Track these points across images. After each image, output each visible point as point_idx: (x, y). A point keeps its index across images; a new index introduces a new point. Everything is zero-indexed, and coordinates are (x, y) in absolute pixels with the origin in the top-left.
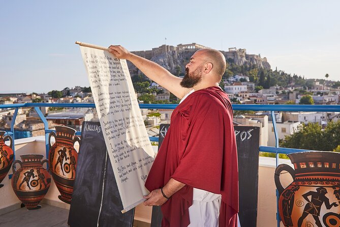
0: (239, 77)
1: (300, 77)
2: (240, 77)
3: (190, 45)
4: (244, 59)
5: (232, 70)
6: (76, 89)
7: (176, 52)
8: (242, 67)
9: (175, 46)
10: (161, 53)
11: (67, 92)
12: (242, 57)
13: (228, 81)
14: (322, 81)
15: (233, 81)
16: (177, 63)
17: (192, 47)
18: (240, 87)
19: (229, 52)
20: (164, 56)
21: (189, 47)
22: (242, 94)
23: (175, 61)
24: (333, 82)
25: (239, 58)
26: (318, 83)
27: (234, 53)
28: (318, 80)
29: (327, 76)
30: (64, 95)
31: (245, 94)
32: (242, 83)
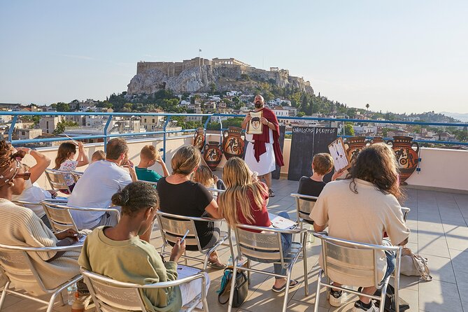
0: (280, 101)
1: (342, 105)
2: (282, 101)
3: (227, 60)
4: (286, 81)
5: (273, 92)
6: (88, 102)
7: (211, 66)
8: (284, 89)
9: (210, 59)
10: (194, 66)
11: (76, 105)
12: (284, 78)
13: (268, 104)
14: (362, 111)
15: (274, 105)
16: (212, 79)
17: (229, 63)
18: (281, 111)
19: (271, 72)
20: (197, 70)
21: (226, 63)
22: (283, 120)
23: (209, 78)
24: (372, 113)
25: (281, 79)
26: (358, 113)
27: (276, 73)
28: (359, 110)
29: (368, 106)
30: (73, 108)
31: (286, 120)
32: (284, 108)
